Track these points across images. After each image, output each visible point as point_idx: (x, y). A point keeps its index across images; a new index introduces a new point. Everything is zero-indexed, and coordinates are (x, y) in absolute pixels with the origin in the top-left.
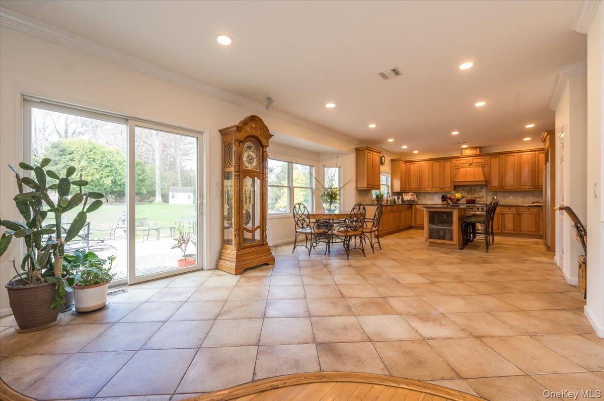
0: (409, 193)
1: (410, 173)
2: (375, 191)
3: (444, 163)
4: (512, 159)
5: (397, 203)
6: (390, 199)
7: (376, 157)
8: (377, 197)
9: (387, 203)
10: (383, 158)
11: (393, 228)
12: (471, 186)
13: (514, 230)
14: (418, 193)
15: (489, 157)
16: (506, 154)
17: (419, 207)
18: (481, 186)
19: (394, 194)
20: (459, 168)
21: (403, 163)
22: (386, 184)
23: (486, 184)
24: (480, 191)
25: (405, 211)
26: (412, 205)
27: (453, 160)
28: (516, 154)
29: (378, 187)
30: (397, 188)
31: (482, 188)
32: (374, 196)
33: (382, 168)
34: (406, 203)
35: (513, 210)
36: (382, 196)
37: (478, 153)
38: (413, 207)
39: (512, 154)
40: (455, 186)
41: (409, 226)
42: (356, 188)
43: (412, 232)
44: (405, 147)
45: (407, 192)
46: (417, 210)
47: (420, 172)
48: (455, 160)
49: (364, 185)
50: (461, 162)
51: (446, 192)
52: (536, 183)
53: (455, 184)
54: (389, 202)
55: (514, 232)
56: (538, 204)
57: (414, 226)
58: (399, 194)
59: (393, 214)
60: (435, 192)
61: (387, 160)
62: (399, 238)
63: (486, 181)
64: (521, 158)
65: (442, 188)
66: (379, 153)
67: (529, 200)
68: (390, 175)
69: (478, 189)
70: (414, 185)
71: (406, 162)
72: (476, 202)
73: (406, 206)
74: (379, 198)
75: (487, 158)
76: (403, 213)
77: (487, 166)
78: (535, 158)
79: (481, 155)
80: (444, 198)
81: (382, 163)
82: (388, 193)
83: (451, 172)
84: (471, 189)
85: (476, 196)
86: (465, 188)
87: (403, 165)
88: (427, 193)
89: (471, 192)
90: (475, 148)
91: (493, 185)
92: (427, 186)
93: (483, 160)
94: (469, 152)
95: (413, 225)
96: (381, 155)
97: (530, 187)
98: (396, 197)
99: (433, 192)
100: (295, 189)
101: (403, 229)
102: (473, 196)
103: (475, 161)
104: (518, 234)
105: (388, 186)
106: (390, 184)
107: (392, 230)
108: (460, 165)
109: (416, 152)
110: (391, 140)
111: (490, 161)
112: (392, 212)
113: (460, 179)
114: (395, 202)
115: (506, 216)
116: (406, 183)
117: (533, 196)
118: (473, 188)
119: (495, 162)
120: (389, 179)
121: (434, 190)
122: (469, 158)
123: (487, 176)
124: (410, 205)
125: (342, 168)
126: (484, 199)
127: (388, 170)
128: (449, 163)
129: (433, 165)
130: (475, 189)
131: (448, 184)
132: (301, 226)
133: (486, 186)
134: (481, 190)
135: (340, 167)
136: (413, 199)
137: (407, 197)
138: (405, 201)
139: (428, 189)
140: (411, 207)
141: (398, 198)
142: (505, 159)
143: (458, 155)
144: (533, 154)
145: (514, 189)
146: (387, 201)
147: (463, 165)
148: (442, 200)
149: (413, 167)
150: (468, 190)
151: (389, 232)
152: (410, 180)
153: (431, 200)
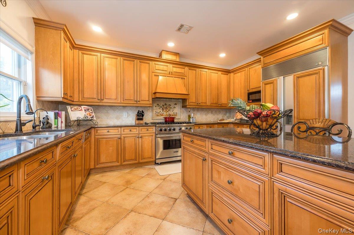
0: (80, 105)
4: (205, 74)
19: (44, 104)
20: (158, 76)
27: (151, 62)
28: (208, 70)
37: (178, 60)
38: (93, 132)
45: (76, 105)
48: (153, 62)
50: (160, 67)
51: (142, 107)
58: (58, 106)
60: (127, 107)
64: (210, 75)
65: (137, 101)
69: (172, 105)
70: (90, 93)
75: (187, 69)
77: (186, 78)
78: (219, 77)
79: (182, 64)
80: (140, 116)
83: (148, 78)
84: (166, 105)
86: (159, 104)
89: (166, 108)
90: (175, 54)
91: (191, 101)
94: (168, 56)
98: (50, 114)
102: (168, 113)
103: (175, 70)
106: (29, 79)
108: (159, 71)
111: (188, 73)
118: (168, 103)
122: (169, 64)
126: (178, 117)
128: (147, 65)
130: (170, 105)
131: (145, 96)
136: (89, 118)
137: (78, 114)
139: (115, 101)
141: (57, 116)
142: (201, 74)
143: (156, 56)
144: (218, 73)
145: (206, 106)
150: (163, 106)
152: (81, 82)
153: (117, 118)
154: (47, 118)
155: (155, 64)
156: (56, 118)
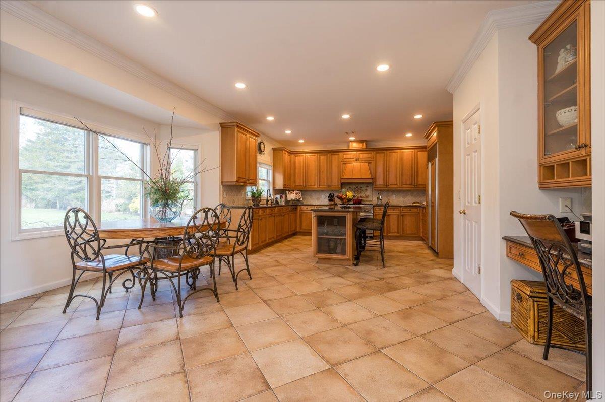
0: (293, 191)
1: (295, 166)
2: (250, 187)
3: (332, 157)
4: (395, 155)
5: (280, 203)
6: (270, 198)
7: (252, 141)
8: (253, 195)
9: (267, 203)
10: (262, 145)
11: (274, 238)
12: (358, 184)
13: (398, 233)
14: (304, 191)
15: (375, 152)
16: (390, 150)
17: (304, 208)
18: (367, 184)
19: (276, 192)
20: (346, 164)
21: (287, 154)
22: (266, 179)
23: (371, 183)
24: (366, 190)
25: (289, 214)
26: (297, 205)
27: (340, 153)
28: (399, 151)
29: (254, 183)
30: (280, 184)
31: (368, 187)
32: (250, 195)
33: (260, 158)
34: (291, 203)
35: (397, 211)
36: (260, 195)
37: (365, 147)
38: (298, 208)
39: (395, 151)
40: (342, 184)
41: (293, 232)
42: (222, 182)
43: (297, 239)
44: (288, 132)
45: (291, 190)
46: (302, 212)
47: (306, 167)
48: (342, 153)
49: (233, 179)
50: (349, 156)
51: (332, 191)
52: (416, 183)
53: (343, 181)
54: (269, 203)
55: (398, 235)
56: (418, 204)
57: (300, 232)
58: (282, 192)
59: (273, 219)
60: (322, 191)
61: (268, 148)
62: (281, 251)
63: (372, 179)
64: (403, 155)
65: (329, 186)
66: (257, 136)
67: (409, 200)
68: (271, 168)
69: (364, 187)
70: (299, 182)
71: (291, 153)
72: (363, 202)
73: (290, 207)
74: (256, 197)
75: (373, 153)
76: (286, 217)
77: (373, 162)
78: (415, 156)
79: (368, 150)
80: (331, 198)
81: (261, 151)
82: (269, 190)
83: (338, 167)
84: (357, 187)
85: (363, 195)
86: (351, 187)
87: (286, 156)
88: (313, 191)
89: (358, 190)
90: (362, 141)
91: (378, 183)
92: (313, 183)
93: (369, 155)
94: (355, 145)
95: (298, 230)
96: (259, 140)
97: (410, 186)
98: (278, 196)
99: (319, 190)
100: (103, 180)
101: (287, 236)
102: (360, 196)
103: (361, 156)
104: (402, 236)
105: (268, 182)
106: (271, 179)
107: (273, 240)
108: (347, 160)
109: (301, 141)
110: (270, 119)
111: (376, 156)
112: (272, 215)
113: (347, 175)
114: (277, 202)
115: (391, 217)
116: (290, 179)
117: (412, 196)
118: (359, 186)
119: (380, 158)
120: (271, 172)
121: (320, 188)
122: (356, 152)
123: (373, 174)
124: (295, 206)
125: (199, 151)
126: (370, 199)
127: (269, 161)
128: (337, 156)
129: (320, 158)
130: (362, 188)
131: (336, 182)
132: (83, 256)
133: (372, 184)
134: (367, 188)
135: (196, 150)
136: (298, 199)
137: (292, 196)
138: (290, 201)
139: (315, 186)
140: (296, 208)
141: (281, 197)
142: (390, 156)
143: (344, 147)
144: (413, 152)
145: (396, 188)
146: (268, 201)
147: (350, 160)
148: (329, 200)
149: (299, 159)
150: (355, 189)
151: (268, 243)
152: (294, 175)
153: (318, 199)
154: (277, 199)
155: (343, 154)
156: (281, 199)
